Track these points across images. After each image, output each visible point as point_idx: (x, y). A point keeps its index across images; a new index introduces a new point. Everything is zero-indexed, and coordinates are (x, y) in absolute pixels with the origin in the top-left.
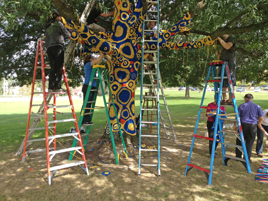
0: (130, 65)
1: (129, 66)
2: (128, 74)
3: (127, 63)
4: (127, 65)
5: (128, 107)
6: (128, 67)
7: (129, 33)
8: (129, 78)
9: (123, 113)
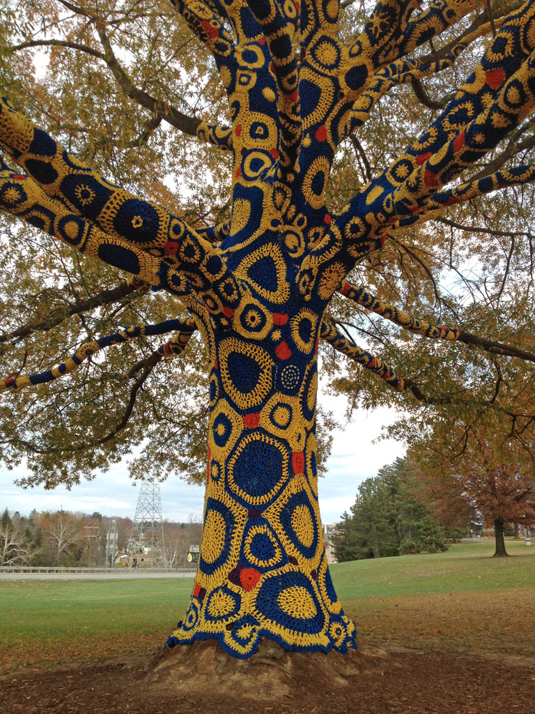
0: (275, 327)
1: (270, 334)
2: (265, 371)
3: (258, 320)
4: (258, 328)
5: (271, 515)
6: (265, 340)
7: (272, 210)
8: (268, 388)
9: (249, 540)
